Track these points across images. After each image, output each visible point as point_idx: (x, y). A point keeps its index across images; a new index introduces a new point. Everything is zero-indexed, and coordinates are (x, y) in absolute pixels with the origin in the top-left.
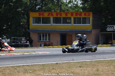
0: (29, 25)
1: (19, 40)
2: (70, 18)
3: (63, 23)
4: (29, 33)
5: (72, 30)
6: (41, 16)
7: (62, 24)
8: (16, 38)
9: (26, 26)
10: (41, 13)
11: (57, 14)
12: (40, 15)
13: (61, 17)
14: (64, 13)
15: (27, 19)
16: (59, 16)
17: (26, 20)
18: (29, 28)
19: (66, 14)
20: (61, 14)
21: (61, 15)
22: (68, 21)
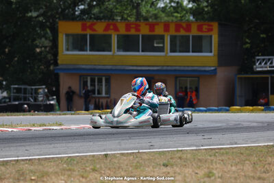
0: (56, 55)
1: (32, 94)
2: (162, 38)
3: (143, 51)
4: (57, 76)
5: (165, 68)
6: (89, 32)
7: (141, 53)
8: (23, 87)
9: (49, 56)
10: (88, 24)
11: (128, 27)
12: (84, 28)
13: (139, 35)
14: (146, 24)
15: (51, 38)
16: (133, 32)
17: (50, 40)
18: (56, 63)
19: (152, 27)
20: (139, 26)
21: (139, 30)
22: (155, 45)
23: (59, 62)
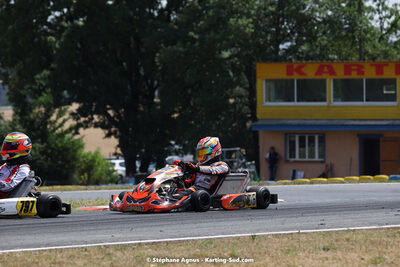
0: (253, 106)
2: (392, 83)
3: (367, 100)
4: (256, 135)
5: (397, 122)
6: (296, 77)
7: (365, 103)
9: (246, 109)
10: (295, 66)
11: (348, 70)
12: (290, 71)
13: (362, 80)
14: (372, 65)
15: (248, 86)
16: (354, 75)
17: (245, 88)
18: (254, 118)
19: (379, 69)
20: (362, 67)
21: (361, 72)
22: (385, 92)
23: (258, 116)
